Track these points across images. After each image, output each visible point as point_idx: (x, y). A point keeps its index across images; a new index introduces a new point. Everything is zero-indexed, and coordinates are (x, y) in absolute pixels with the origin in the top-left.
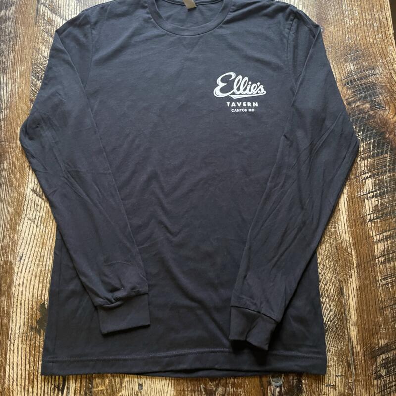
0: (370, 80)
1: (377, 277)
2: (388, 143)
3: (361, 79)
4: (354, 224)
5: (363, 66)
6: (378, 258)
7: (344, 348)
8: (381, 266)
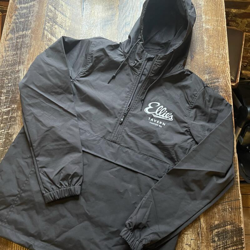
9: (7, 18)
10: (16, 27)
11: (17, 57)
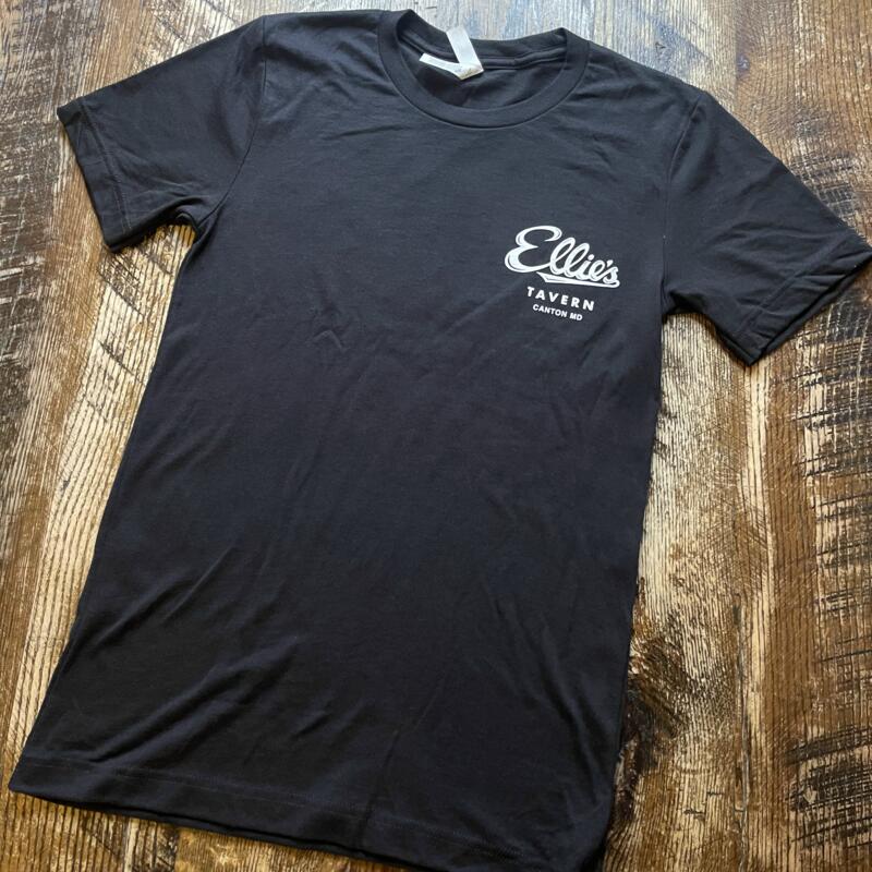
0: (839, 179)
1: (815, 595)
2: (866, 313)
3: (821, 175)
4: (776, 477)
6: (822, 554)
7: (731, 737)
8: (826, 571)
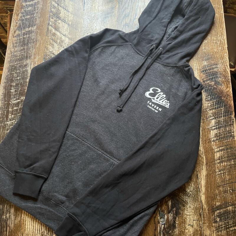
0: (215, 70)
1: (216, 170)
2: (223, 102)
3: (210, 69)
4: (205, 142)
5: (211, 63)
6: (217, 160)
7: (198, 206)
8: (218, 165)
9: (14, 16)
10: (23, 24)
11: (24, 52)
